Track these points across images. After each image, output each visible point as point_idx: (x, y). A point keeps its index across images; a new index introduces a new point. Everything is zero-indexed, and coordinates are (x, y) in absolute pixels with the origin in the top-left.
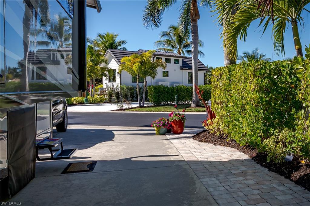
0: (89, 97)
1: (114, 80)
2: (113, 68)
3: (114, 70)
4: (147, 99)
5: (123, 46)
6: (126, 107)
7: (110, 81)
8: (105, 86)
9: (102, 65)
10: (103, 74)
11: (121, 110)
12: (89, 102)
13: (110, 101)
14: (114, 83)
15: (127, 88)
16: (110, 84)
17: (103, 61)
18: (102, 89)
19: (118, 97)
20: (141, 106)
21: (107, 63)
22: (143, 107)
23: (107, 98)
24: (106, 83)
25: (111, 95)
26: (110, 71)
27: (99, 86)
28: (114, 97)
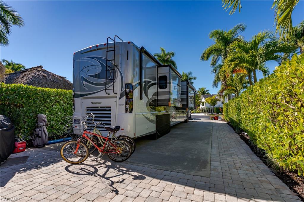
0: (196, 111)
1: (204, 105)
2: (203, 101)
3: (204, 102)
4: (214, 112)
5: (208, 92)
6: (206, 114)
7: (202, 106)
8: (201, 107)
9: (200, 100)
10: (200, 104)
11: (205, 115)
12: (196, 113)
13: (202, 112)
14: (204, 107)
15: (208, 108)
16: (202, 107)
17: (200, 99)
18: (200, 108)
19: (205, 111)
20: (211, 114)
21: (201, 100)
22: (212, 114)
23: (201, 111)
24: (201, 106)
25: (202, 110)
26: (202, 102)
27: (199, 108)
28: (204, 111)
